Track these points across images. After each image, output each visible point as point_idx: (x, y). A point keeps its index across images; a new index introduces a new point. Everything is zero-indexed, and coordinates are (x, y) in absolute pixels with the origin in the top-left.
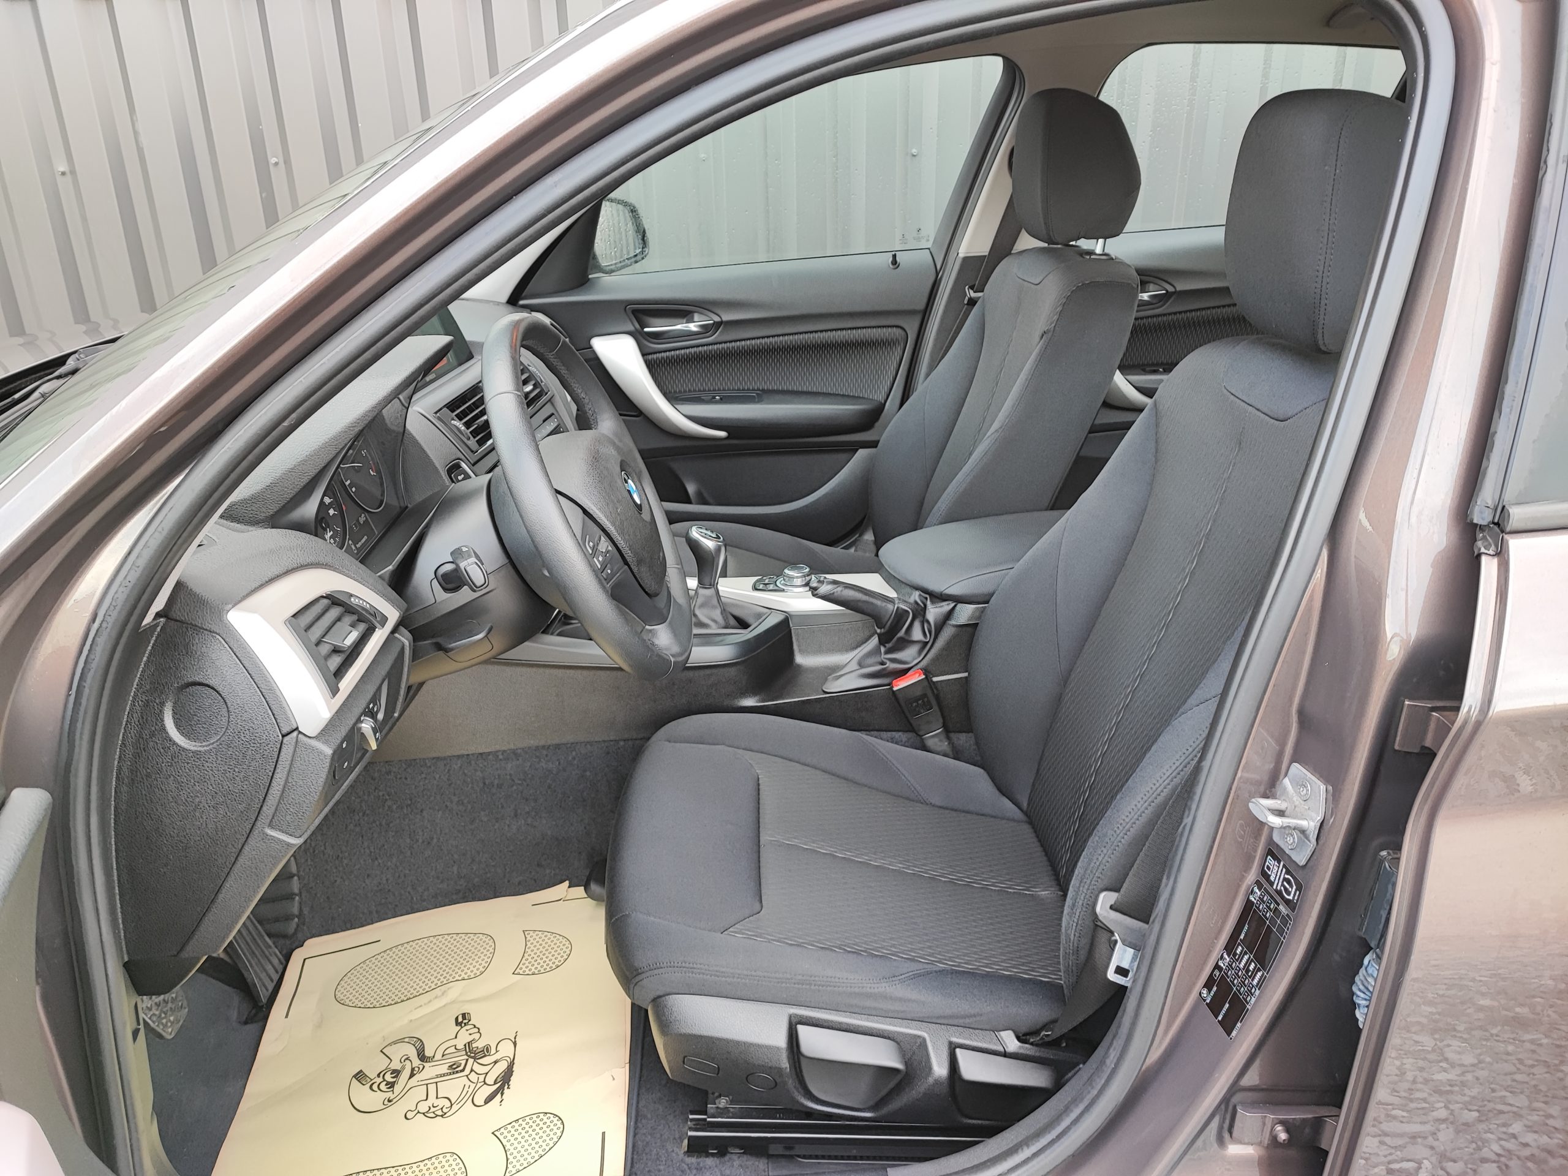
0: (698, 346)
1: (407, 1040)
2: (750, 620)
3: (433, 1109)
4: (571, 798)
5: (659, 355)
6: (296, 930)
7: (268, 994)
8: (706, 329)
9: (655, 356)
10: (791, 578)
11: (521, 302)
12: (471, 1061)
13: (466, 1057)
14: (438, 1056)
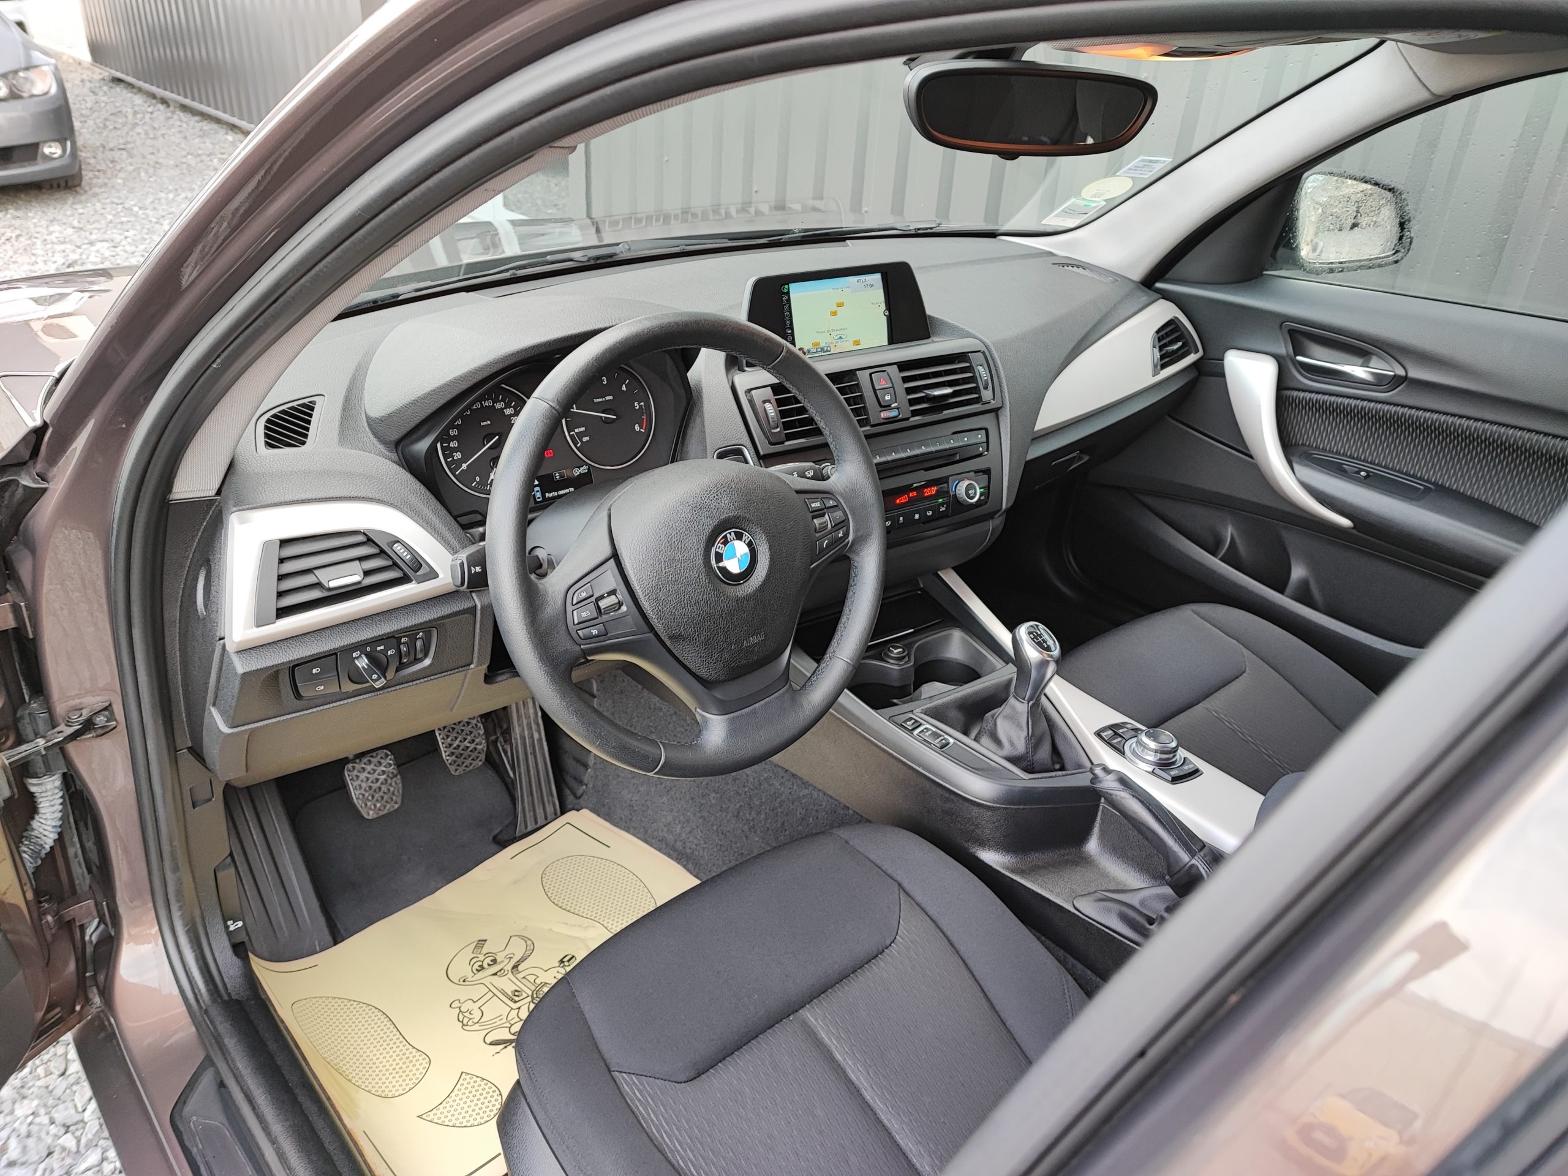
0: (1370, 400)
1: (529, 942)
2: (1068, 764)
3: (467, 1014)
4: (787, 832)
5: (1308, 395)
6: (582, 795)
7: (525, 831)
8: (1380, 382)
9: (1302, 395)
10: (1145, 747)
11: (1158, 285)
12: (529, 999)
13: (530, 993)
14: (520, 976)
